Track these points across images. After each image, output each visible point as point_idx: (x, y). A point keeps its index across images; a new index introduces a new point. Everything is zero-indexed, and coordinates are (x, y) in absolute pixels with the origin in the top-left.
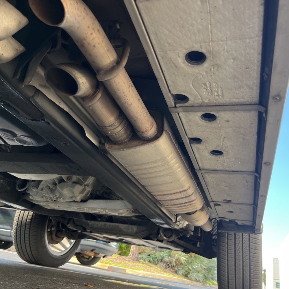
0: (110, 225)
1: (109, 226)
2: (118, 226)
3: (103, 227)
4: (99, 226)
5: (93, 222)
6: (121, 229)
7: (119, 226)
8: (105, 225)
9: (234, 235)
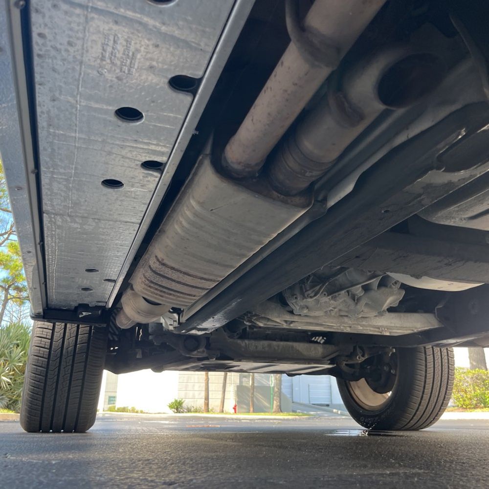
0: (278, 346)
1: (276, 348)
2: (292, 347)
3: (267, 349)
4: (260, 348)
5: (247, 342)
6: (298, 350)
7: (295, 347)
8: (269, 346)
9: (431, 349)
